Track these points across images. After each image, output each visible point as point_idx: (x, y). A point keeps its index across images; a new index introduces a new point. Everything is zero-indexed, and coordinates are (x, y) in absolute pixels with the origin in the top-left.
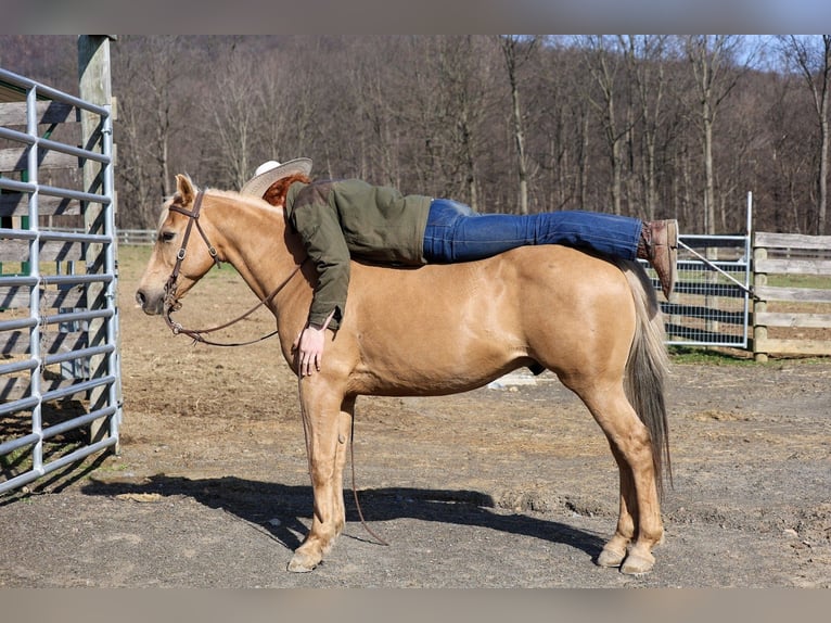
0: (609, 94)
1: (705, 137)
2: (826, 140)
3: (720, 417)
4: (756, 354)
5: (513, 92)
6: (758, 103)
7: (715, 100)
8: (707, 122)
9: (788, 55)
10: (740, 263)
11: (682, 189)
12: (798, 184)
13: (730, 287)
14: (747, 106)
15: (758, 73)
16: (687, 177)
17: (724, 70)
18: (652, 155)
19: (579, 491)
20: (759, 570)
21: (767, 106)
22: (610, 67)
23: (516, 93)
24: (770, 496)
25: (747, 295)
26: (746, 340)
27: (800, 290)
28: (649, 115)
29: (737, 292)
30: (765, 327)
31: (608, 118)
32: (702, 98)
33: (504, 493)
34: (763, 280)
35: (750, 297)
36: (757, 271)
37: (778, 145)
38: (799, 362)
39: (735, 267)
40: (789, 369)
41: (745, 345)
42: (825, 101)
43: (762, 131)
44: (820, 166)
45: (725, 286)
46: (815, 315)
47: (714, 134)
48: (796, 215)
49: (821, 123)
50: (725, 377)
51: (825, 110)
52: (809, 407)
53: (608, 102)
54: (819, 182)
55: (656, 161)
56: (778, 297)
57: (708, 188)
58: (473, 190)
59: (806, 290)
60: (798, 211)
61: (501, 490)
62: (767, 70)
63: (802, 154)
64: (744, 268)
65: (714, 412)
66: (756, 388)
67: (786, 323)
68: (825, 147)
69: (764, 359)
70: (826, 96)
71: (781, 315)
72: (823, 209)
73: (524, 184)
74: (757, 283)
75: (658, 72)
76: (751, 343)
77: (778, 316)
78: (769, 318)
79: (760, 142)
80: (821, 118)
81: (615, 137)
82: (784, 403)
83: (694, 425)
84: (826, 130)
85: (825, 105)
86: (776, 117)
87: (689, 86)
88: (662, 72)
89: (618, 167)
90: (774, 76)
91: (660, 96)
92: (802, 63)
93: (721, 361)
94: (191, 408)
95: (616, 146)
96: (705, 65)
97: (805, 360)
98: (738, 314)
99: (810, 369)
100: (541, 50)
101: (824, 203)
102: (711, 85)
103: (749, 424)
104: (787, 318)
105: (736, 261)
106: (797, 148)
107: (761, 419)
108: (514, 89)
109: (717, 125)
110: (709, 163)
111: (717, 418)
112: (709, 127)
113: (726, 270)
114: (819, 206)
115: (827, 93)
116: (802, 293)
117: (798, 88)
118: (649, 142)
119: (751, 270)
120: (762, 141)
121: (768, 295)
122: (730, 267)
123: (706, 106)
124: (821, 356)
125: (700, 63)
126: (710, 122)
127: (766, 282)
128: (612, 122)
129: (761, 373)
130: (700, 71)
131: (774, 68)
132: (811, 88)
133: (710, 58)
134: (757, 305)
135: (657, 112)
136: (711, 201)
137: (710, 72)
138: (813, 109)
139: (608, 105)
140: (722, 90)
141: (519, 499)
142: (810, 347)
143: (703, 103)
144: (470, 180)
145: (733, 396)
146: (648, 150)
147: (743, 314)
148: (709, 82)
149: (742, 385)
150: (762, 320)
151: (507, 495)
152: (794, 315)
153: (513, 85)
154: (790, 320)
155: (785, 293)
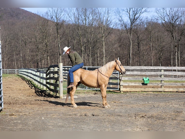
0: (80, 35)
1: (103, 45)
2: (131, 45)
3: (116, 102)
4: (121, 91)
6: (115, 37)
7: (105, 36)
8: (103, 41)
9: (122, 25)
10: (117, 72)
11: (97, 57)
12: (125, 56)
13: (115, 77)
14: (113, 37)
16: (98, 54)
17: (107, 29)
18: (91, 49)
19: (94, 113)
20: (129, 122)
21: (118, 37)
22: (81, 29)
23: (58, 35)
24: (129, 112)
25: (118, 79)
26: (118, 88)
28: (90, 40)
29: (116, 78)
30: (122, 85)
31: (80, 41)
32: (102, 36)
33: (80, 114)
35: (119, 80)
37: (120, 46)
38: (130, 93)
39: (116, 73)
40: (128, 94)
41: (118, 89)
42: (131, 36)
43: (116, 43)
44: (130, 51)
45: (114, 77)
46: (133, 83)
47: (105, 44)
48: (124, 63)
49: (130, 41)
50: (115, 96)
51: (131, 38)
52: (133, 100)
54: (130, 55)
55: (92, 51)
57: (104, 57)
58: (49, 58)
60: (125, 62)
61: (80, 113)
63: (125, 48)
64: (118, 73)
65: (115, 101)
66: (122, 97)
67: (127, 85)
68: (131, 47)
69: (122, 92)
70: (131, 35)
72: (131, 61)
73: (61, 56)
74: (120, 76)
75: (92, 30)
76: (119, 89)
77: (125, 83)
78: (123, 84)
80: (130, 40)
81: (82, 45)
82: (128, 100)
83: (111, 104)
84: (131, 43)
85: (131, 37)
86: (120, 40)
87: (99, 33)
88: (93, 30)
89: (83, 52)
90: (119, 30)
91: (92, 35)
92: (125, 27)
93: (113, 93)
94: (10, 103)
95: (82, 47)
96: (103, 28)
98: (117, 83)
99: (132, 94)
100: (64, 25)
101: (131, 60)
102: (104, 33)
103: (122, 103)
105: (116, 72)
106: (124, 47)
107: (124, 102)
109: (106, 42)
110: (104, 51)
111: (115, 102)
113: (114, 74)
114: (130, 60)
115: (131, 34)
116: (130, 78)
117: (125, 33)
118: (90, 46)
119: (119, 74)
120: (116, 45)
121: (123, 79)
122: (115, 73)
123: (103, 38)
125: (102, 28)
126: (104, 41)
128: (81, 42)
129: (122, 95)
130: (102, 29)
131: (119, 28)
132: (128, 33)
133: (104, 27)
134: (121, 81)
135: (92, 39)
136: (105, 60)
137: (104, 30)
138: (128, 38)
139: (80, 38)
140: (107, 34)
141: (83, 115)
143: (102, 37)
144: (48, 56)
145: (117, 99)
146: (90, 48)
147: (118, 83)
149: (119, 97)
151: (81, 114)
152: (128, 83)
153: (58, 33)
154: (128, 84)
155: (126, 78)
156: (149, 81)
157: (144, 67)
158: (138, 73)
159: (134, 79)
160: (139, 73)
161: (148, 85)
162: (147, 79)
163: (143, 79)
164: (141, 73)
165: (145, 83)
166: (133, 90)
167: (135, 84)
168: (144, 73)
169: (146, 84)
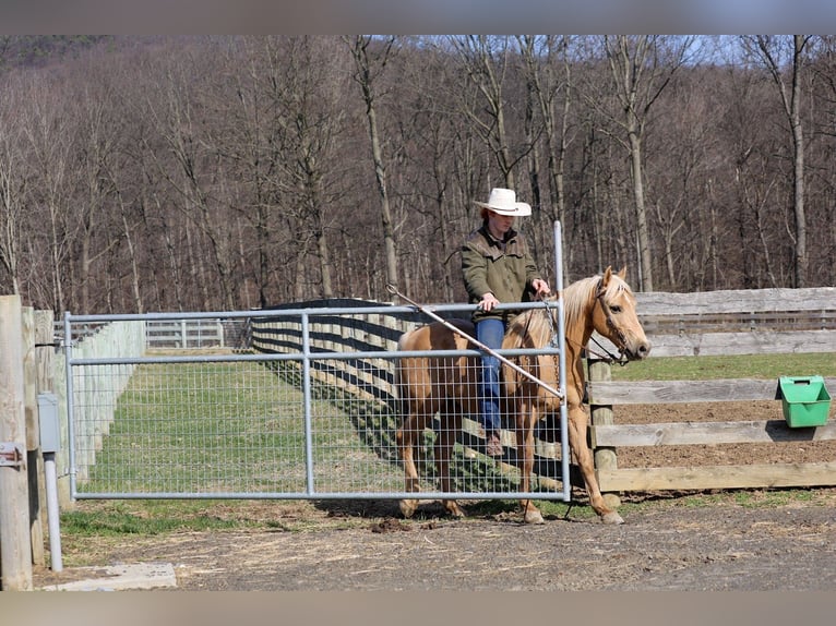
2: (800, 151)
5: (368, 111)
6: (710, 107)
8: (632, 136)
14: (694, 113)
15: (712, 67)
21: (722, 109)
23: (372, 112)
27: (667, 383)
30: (612, 448)
31: (499, 140)
34: (604, 372)
36: (593, 357)
37: (741, 161)
38: (673, 503)
42: (797, 97)
46: (695, 425)
47: (645, 152)
49: (793, 128)
51: (797, 109)
53: (496, 116)
54: (793, 209)
56: (631, 398)
59: (677, 384)
62: (724, 62)
67: (647, 441)
68: (800, 160)
70: (797, 90)
71: (638, 427)
74: (594, 377)
77: (632, 431)
78: (617, 433)
79: (714, 161)
80: (792, 121)
81: (509, 165)
84: (799, 136)
85: (797, 101)
86: (734, 124)
88: (568, 71)
90: (731, 70)
91: (567, 105)
95: (511, 177)
97: (682, 500)
102: (636, 86)
104: (649, 432)
108: (369, 108)
112: (636, 142)
115: (798, 84)
116: (671, 389)
118: (555, 169)
121: (615, 395)
123: (631, 115)
124: (708, 492)
126: (638, 137)
127: (609, 374)
128: (505, 144)
130: (621, 67)
131: (731, 59)
134: (596, 412)
135: (565, 126)
137: (636, 67)
138: (780, 108)
139: (497, 121)
140: (654, 92)
142: (690, 477)
143: (626, 110)
144: (318, 236)
146: (555, 179)
148: (634, 81)
150: (607, 436)
152: (658, 427)
153: (368, 101)
154: (654, 435)
155: (642, 391)
156: (824, 406)
157: (787, 293)
158: (734, 344)
159: (705, 394)
160: (742, 342)
161: (823, 436)
162: (810, 393)
163: (780, 395)
164: (757, 343)
165: (794, 423)
166: (702, 478)
167: (716, 429)
168: (783, 344)
169: (807, 432)
